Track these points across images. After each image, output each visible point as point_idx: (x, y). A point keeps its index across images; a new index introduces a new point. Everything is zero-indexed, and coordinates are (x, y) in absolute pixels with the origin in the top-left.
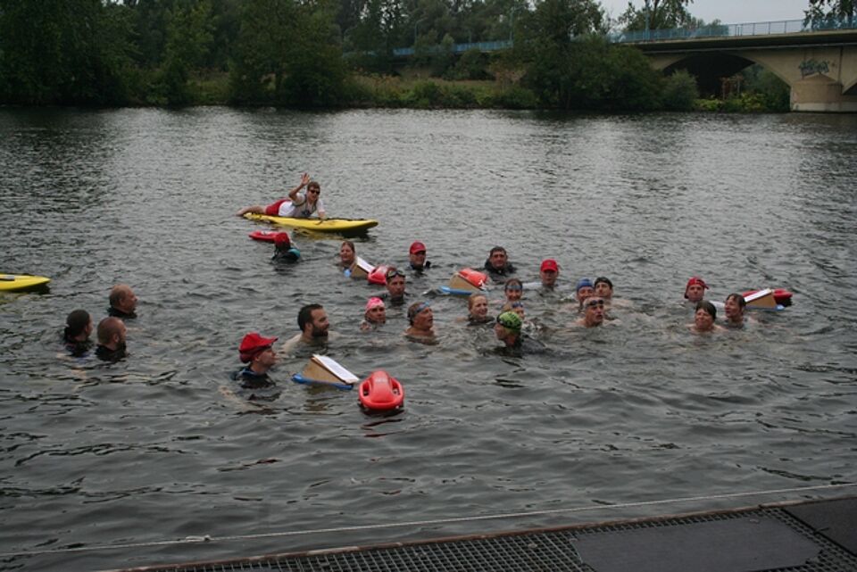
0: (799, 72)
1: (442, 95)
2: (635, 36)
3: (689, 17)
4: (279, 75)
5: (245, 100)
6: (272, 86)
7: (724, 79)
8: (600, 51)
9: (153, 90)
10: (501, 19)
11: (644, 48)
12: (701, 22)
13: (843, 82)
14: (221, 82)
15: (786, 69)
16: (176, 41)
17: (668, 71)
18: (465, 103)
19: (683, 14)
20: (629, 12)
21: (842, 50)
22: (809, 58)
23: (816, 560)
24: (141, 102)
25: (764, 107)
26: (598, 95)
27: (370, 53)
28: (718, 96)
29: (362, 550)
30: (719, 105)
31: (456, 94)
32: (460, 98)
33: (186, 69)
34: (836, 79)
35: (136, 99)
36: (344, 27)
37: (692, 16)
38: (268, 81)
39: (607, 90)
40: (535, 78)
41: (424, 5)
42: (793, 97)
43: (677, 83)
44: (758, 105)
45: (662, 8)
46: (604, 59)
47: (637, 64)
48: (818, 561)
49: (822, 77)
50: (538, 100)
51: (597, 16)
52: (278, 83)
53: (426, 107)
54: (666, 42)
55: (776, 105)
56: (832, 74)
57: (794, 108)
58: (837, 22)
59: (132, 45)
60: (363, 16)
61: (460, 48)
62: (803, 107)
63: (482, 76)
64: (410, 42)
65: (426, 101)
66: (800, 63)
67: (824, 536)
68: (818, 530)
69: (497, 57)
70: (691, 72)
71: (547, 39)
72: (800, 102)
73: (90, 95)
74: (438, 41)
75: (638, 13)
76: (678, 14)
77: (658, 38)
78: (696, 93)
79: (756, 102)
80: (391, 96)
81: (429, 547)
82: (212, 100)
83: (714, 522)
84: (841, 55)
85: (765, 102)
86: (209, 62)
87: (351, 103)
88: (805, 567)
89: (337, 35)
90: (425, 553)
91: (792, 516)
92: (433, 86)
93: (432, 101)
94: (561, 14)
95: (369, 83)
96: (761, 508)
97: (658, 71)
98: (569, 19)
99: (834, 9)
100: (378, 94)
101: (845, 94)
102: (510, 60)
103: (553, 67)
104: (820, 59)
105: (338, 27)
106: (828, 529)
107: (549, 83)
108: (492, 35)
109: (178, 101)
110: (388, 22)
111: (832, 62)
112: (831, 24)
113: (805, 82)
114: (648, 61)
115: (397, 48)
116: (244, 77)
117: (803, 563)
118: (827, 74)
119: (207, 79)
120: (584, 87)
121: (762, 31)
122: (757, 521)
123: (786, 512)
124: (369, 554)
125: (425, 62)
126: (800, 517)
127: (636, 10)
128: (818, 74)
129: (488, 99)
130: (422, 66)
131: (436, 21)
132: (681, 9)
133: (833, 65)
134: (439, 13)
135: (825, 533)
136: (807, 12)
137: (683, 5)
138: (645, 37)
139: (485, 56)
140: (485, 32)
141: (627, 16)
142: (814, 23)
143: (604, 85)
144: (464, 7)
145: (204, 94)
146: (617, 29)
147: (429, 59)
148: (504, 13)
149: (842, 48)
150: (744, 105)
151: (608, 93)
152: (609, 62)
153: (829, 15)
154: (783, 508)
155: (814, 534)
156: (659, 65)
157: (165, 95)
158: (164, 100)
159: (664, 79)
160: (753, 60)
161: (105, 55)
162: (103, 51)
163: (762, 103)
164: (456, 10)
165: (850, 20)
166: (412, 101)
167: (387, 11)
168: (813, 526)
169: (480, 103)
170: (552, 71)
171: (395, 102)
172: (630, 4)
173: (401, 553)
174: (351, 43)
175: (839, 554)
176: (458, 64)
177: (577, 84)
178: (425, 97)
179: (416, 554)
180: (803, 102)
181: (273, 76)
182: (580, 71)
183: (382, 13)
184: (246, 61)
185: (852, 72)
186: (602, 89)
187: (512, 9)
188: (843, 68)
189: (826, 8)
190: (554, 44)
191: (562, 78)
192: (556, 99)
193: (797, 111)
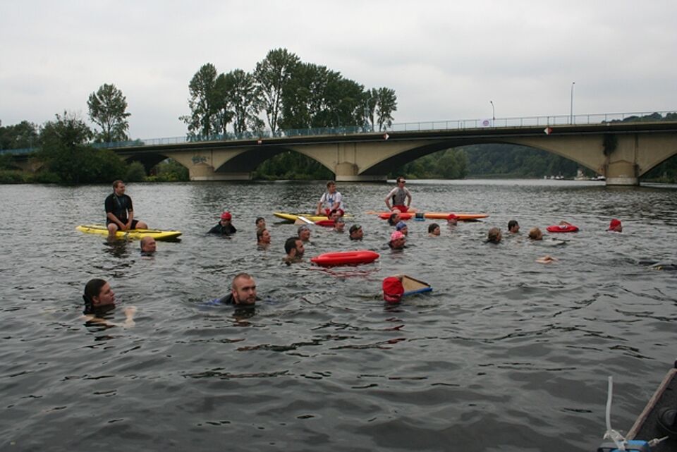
0: (192, 162)
1: (1, 177)
3: (127, 138)
12: (132, 139)
13: (214, 166)
15: (186, 160)
17: (128, 162)
18: (17, 181)
19: (123, 134)
21: (212, 150)
22: (196, 155)
25: (177, 179)
26: (94, 175)
28: (154, 174)
30: (156, 179)
34: (211, 165)
39: (100, 172)
40: (57, 166)
42: (191, 174)
43: (134, 168)
44: (174, 179)
45: (112, 132)
46: (97, 156)
47: (113, 158)
49: (203, 164)
50: (60, 178)
55: (183, 177)
56: (208, 162)
57: (192, 179)
58: (202, 139)
62: (196, 179)
66: (192, 157)
69: (33, 155)
70: (142, 162)
72: (194, 176)
75: (100, 134)
76: (121, 135)
78: (145, 173)
79: (173, 177)
84: (212, 153)
85: (178, 176)
94: (70, 132)
97: (123, 162)
98: (75, 134)
99: (200, 133)
101: (216, 172)
102: (40, 157)
103: (68, 160)
104: (202, 155)
107: (66, 169)
108: (16, 147)
111: (208, 156)
112: (200, 140)
113: (196, 167)
114: (118, 157)
118: (207, 163)
120: (87, 170)
121: (173, 142)
128: (201, 163)
129: (30, 179)
133: (208, 158)
136: (187, 134)
137: (124, 130)
139: (16, 157)
140: (10, 144)
142: (191, 139)
143: (98, 169)
148: (21, 134)
150: (168, 178)
152: (100, 157)
153: (199, 135)
156: (122, 159)
159: (126, 167)
160: (168, 156)
163: (176, 177)
165: (208, 138)
169: (25, 180)
170: (67, 162)
172: (95, 130)
177: (83, 169)
180: (196, 176)
182: (84, 162)
185: (218, 160)
186: (96, 171)
187: (26, 132)
188: (214, 160)
189: (197, 133)
190: (67, 148)
191: (74, 166)
192: (70, 177)
193: (194, 181)
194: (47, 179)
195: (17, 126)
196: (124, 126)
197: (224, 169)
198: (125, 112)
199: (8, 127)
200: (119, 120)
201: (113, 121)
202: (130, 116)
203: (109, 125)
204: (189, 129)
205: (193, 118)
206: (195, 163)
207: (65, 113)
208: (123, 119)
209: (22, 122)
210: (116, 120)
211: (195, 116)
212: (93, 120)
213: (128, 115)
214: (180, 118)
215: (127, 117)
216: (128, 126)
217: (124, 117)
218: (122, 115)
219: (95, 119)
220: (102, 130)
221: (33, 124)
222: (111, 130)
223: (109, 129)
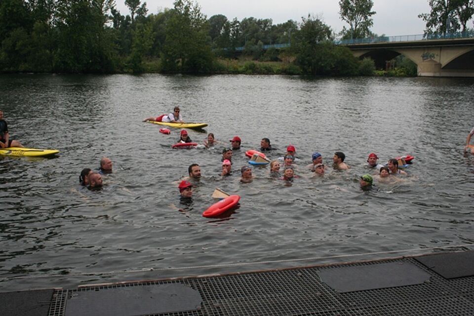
0: (421, 58)
1: (258, 69)
2: (346, 42)
3: (371, 33)
4: (183, 60)
5: (167, 71)
6: (180, 64)
7: (387, 61)
8: (330, 48)
9: (126, 66)
10: (285, 33)
11: (351, 47)
12: (376, 35)
13: (442, 63)
14: (157, 62)
15: (416, 57)
16: (137, 44)
17: (361, 58)
18: (268, 72)
19: (368, 31)
20: (343, 30)
21: (441, 48)
22: (426, 52)
23: (429, 281)
24: (121, 72)
25: (405, 74)
26: (329, 69)
27: (225, 49)
28: (384, 69)
29: (222, 276)
30: (385, 74)
31: (264, 68)
32: (266, 70)
33: (141, 56)
34: (438, 61)
35: (119, 70)
36: (213, 38)
37: (372, 33)
38: (178, 62)
39: (333, 66)
40: (300, 61)
41: (250, 27)
42: (419, 70)
43: (365, 63)
44: (403, 73)
45: (358, 29)
46: (332, 52)
47: (347, 54)
48: (430, 282)
49: (431, 60)
50: (301, 70)
51: (329, 33)
52: (183, 63)
53: (250, 74)
54: (361, 44)
55: (411, 73)
56: (437, 59)
57: (419, 75)
58: (439, 36)
59: (117, 45)
60: (222, 32)
61: (266, 47)
62: (423, 74)
63: (276, 60)
64: (243, 44)
65: (251, 71)
66: (422, 54)
67: (432, 270)
68: (430, 268)
69: (283, 51)
70: (372, 58)
71: (306, 43)
72: (421, 72)
73: (98, 68)
74: (256, 43)
75: (348, 31)
76: (366, 31)
77: (357, 42)
78: (375, 68)
79: (402, 72)
80: (235, 69)
81: (252, 274)
82: (153, 70)
83: (382, 264)
84: (441, 50)
85: (406, 72)
86: (152, 53)
87: (216, 72)
88: (424, 284)
89: (210, 41)
90: (250, 277)
91: (418, 261)
92: (253, 64)
93: (253, 71)
94: (312, 31)
95: (224, 62)
96: (404, 257)
97: (357, 58)
98: (316, 34)
99: (437, 30)
100: (228, 68)
101: (442, 68)
102: (289, 52)
103: (309, 56)
104: (431, 53)
105: (210, 37)
106: (434, 267)
107: (307, 63)
108: (280, 42)
109: (137, 71)
110: (233, 35)
111: (436, 54)
112: (436, 36)
113: (423, 63)
114: (352, 53)
115: (237, 47)
116: (168, 60)
117: (423, 283)
118: (435, 60)
119: (151, 61)
120: (323, 65)
121: (404, 40)
122: (402, 263)
123: (415, 259)
124: (225, 277)
125: (250, 53)
126: (421, 262)
127: (347, 30)
128: (429, 59)
129: (279, 70)
130: (249, 55)
131: (255, 34)
132: (367, 29)
133: (437, 55)
134: (257, 31)
135: (432, 269)
136: (425, 31)
137: (368, 27)
138: (351, 42)
139: (277, 50)
140: (278, 39)
141: (343, 32)
142: (428, 36)
143: (332, 64)
144: (268, 28)
145: (149, 68)
146: (338, 39)
147: (252, 52)
148: (286, 31)
149: (441, 47)
150: (396, 73)
151: (334, 68)
152: (334, 53)
153: (435, 32)
154: (414, 258)
155: (428, 269)
156: (357, 55)
157: (131, 69)
158: (131, 71)
159: (360, 62)
160: (400, 52)
161: (105, 50)
162: (105, 49)
163: (404, 72)
164: (264, 30)
165: (445, 35)
166: (244, 71)
167: (233, 30)
168: (427, 266)
169: (275, 72)
170: (308, 58)
171: (236, 71)
172: (344, 27)
173: (240, 277)
174: (216, 45)
175: (439, 279)
176: (265, 54)
177: (320, 63)
178: (250, 69)
179: (246, 278)
180: (424, 72)
181: (181, 60)
182: (321, 58)
183: (230, 31)
184: (169, 53)
185: (446, 58)
186: (331, 66)
187: (290, 29)
188: (442, 57)
189: (434, 29)
190: (309, 45)
191: (313, 61)
192: (310, 70)
193: (420, 76)
194: (291, 71)
195: (284, 24)
196: (369, 23)
197: (450, 66)
198: (371, 11)
199: (278, 25)
200: (366, 18)
201: (360, 19)
202: (375, 14)
203: (356, 23)
204: (428, 26)
205: (431, 15)
206: (424, 60)
207: (309, 16)
208: (369, 18)
209: (289, 21)
210: (363, 18)
211: (434, 13)
212: (343, 19)
213: (373, 13)
214: (419, 16)
215: (372, 15)
216: (373, 23)
217: (370, 16)
218: (368, 13)
219: (345, 18)
220: (350, 27)
221: (296, 22)
222: (358, 27)
223: (356, 26)
